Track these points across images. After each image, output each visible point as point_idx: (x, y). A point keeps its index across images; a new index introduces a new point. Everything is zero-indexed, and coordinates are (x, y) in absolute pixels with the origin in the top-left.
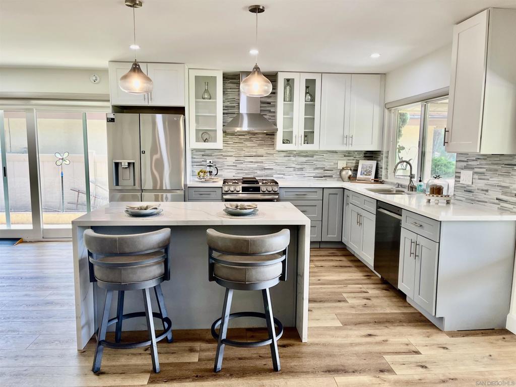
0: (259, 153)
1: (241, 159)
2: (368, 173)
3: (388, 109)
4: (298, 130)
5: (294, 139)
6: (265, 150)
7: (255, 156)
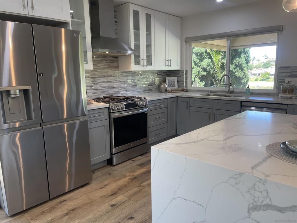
0: (109, 74)
1: (96, 79)
2: (173, 85)
3: (186, 42)
4: (143, 54)
5: (142, 61)
6: (113, 71)
7: (106, 77)
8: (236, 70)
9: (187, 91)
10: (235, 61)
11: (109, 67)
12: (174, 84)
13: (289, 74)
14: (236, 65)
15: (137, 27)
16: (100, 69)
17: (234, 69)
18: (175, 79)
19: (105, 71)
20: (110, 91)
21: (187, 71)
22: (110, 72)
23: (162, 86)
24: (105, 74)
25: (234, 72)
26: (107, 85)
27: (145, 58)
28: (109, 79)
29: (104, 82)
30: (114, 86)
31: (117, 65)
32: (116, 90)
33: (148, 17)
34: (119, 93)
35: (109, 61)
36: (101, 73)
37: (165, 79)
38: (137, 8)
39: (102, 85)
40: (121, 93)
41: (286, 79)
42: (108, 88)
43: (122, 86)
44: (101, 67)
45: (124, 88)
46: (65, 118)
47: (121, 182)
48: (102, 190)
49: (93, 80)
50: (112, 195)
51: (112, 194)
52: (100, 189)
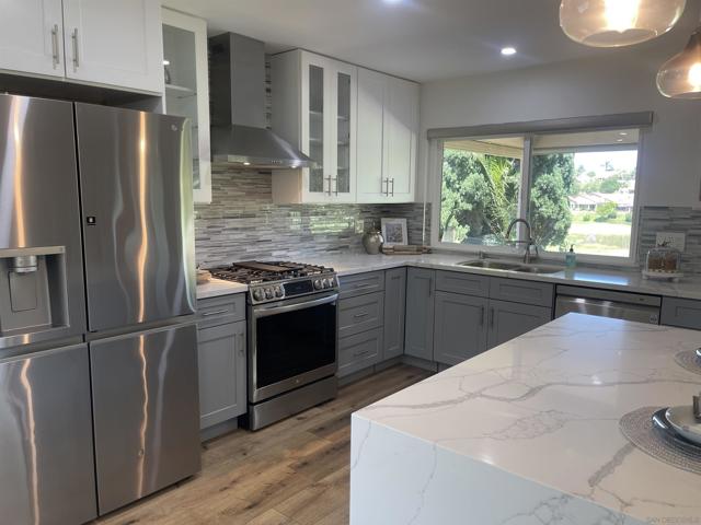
0: (249, 211)
1: (218, 223)
2: (398, 238)
3: (429, 139)
4: (330, 167)
5: (326, 183)
6: (257, 203)
7: (243, 216)
8: (541, 200)
9: (429, 252)
10: (539, 180)
11: (250, 193)
12: (400, 235)
13: (667, 224)
14: (541, 189)
15: (317, 104)
16: (228, 198)
17: (538, 198)
18: (402, 222)
19: (240, 204)
20: (250, 249)
21: (429, 205)
22: (252, 205)
23: (373, 240)
24: (241, 212)
25: (537, 205)
26: (243, 236)
27: (334, 175)
28: (249, 222)
29: (236, 229)
30: (262, 239)
31: (268, 190)
32: (265, 247)
33: (344, 82)
34: (271, 255)
35: (249, 181)
36: (230, 208)
37: (380, 222)
38: (319, 62)
39: (231, 237)
40: (275, 254)
41: (658, 234)
42: (245, 244)
43: (278, 238)
44: (230, 193)
45: (285, 242)
46: (141, 320)
47: (271, 475)
48: (225, 493)
49: (210, 223)
50: (250, 507)
51: (248, 504)
52: (221, 490)
